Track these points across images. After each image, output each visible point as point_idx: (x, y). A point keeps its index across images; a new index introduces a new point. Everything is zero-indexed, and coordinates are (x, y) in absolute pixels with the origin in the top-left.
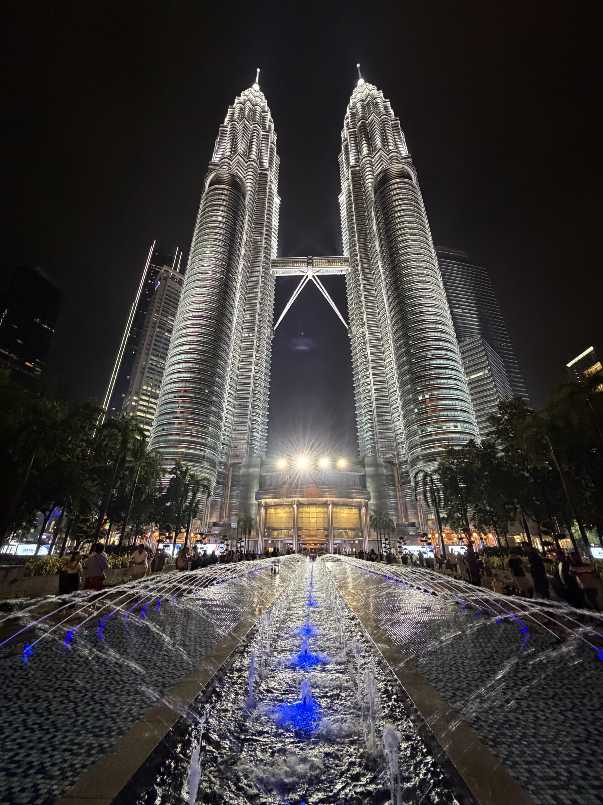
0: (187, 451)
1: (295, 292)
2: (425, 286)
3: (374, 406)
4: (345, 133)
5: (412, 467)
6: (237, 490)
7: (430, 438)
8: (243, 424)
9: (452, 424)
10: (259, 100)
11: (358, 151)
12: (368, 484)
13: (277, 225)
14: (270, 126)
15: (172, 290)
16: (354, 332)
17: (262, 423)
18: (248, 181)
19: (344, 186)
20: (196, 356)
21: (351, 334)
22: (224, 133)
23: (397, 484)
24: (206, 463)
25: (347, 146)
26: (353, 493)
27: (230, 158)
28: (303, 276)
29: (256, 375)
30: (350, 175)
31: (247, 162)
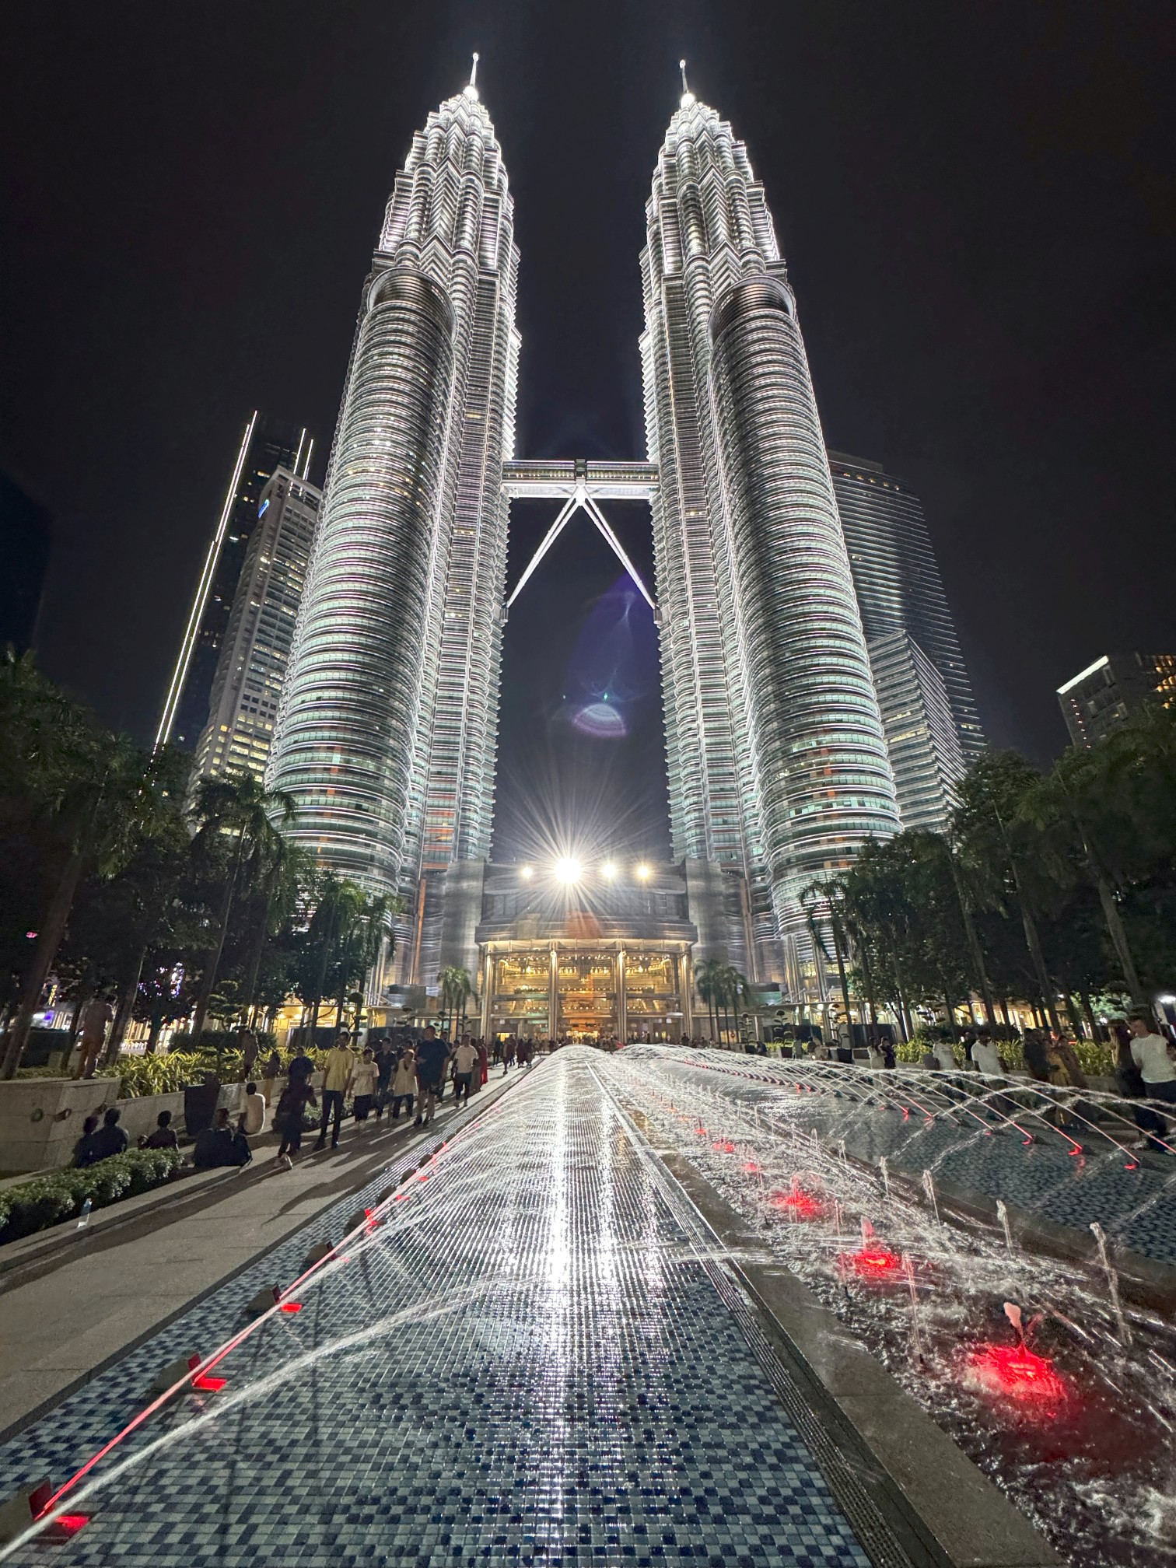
0: (339, 846)
1: (550, 532)
2: (811, 530)
3: (704, 763)
4: (654, 207)
5: (776, 879)
6: (436, 922)
7: (813, 825)
8: (448, 793)
9: (854, 800)
10: (478, 123)
11: (681, 246)
12: (691, 913)
13: (514, 391)
14: (500, 181)
15: (296, 519)
16: (666, 616)
17: (483, 794)
18: (455, 295)
19: (651, 318)
20: (353, 657)
21: (660, 619)
22: (405, 189)
23: (744, 911)
24: (376, 871)
25: (657, 233)
26: (664, 928)
27: (417, 244)
28: (565, 500)
29: (472, 696)
30: (663, 296)
31: (454, 255)
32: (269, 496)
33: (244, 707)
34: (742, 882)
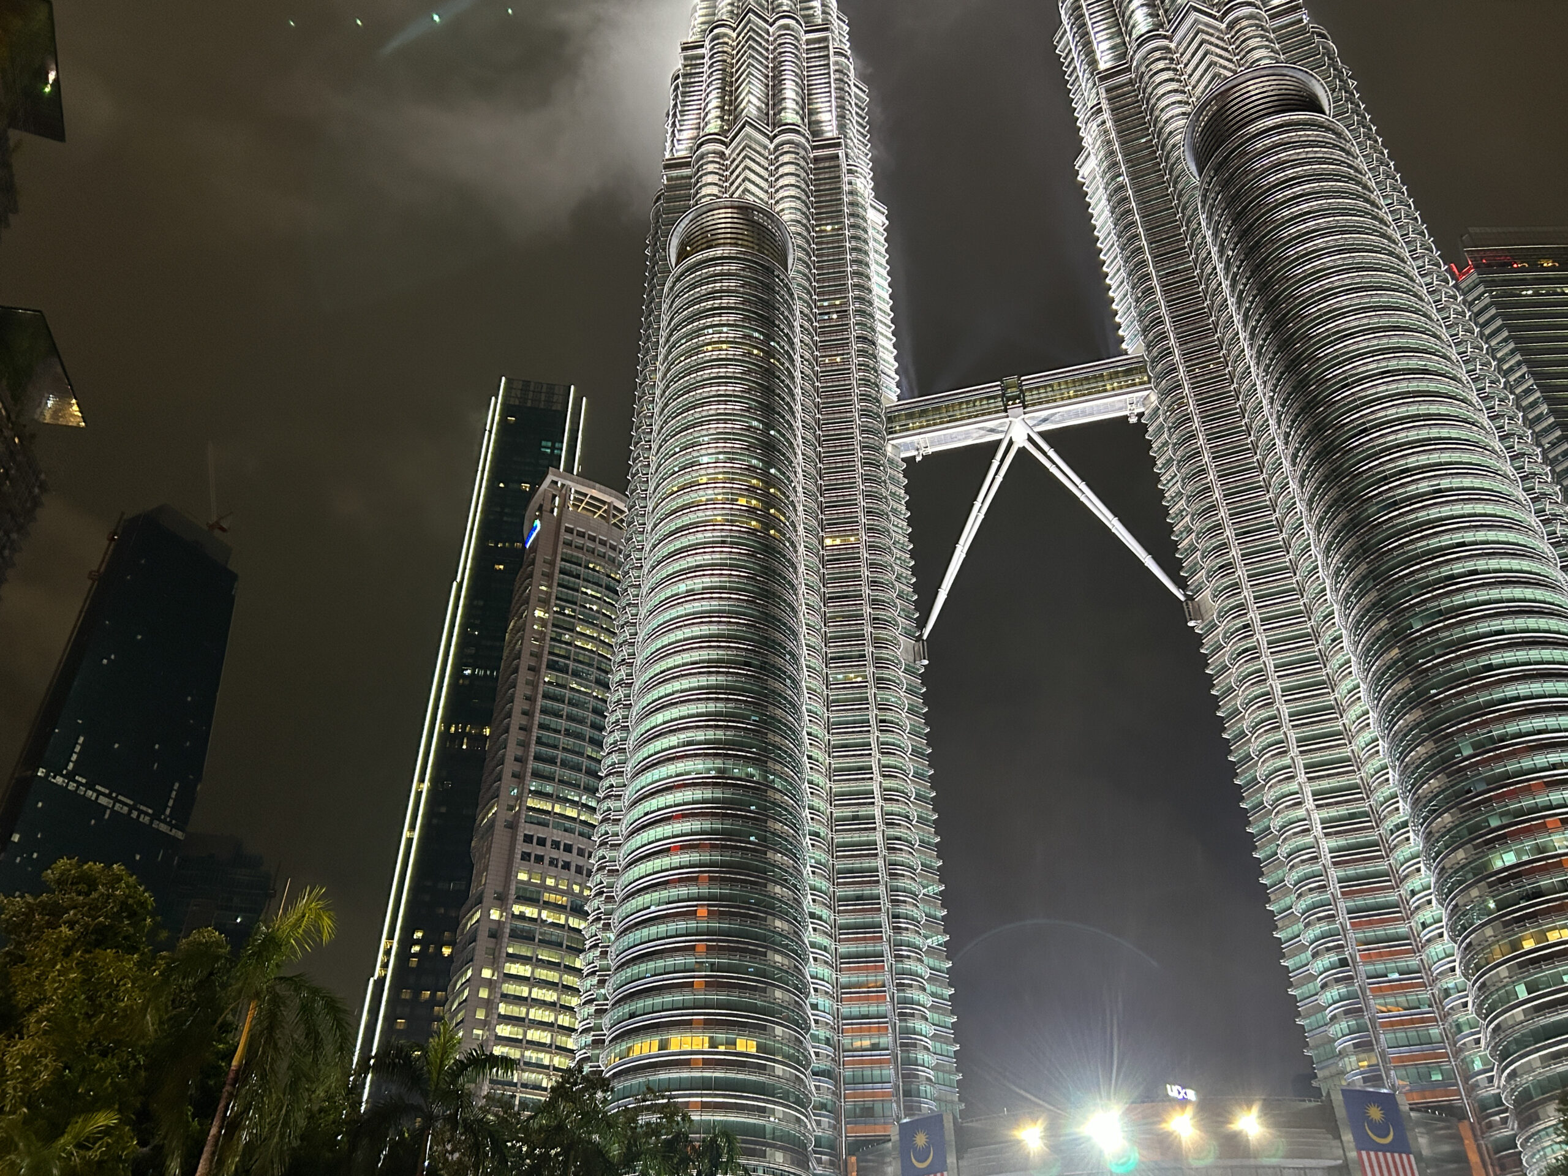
1: (977, 505)
3: (1336, 886)
11: (1119, 21)
13: (887, 293)
16: (1207, 612)
19: (1090, 135)
20: (710, 793)
21: (1198, 617)
22: (694, 64)
27: (723, 137)
28: (996, 444)
30: (1104, 101)
31: (775, 136)
32: (540, 517)
33: (526, 856)
34: (1464, 1129)
